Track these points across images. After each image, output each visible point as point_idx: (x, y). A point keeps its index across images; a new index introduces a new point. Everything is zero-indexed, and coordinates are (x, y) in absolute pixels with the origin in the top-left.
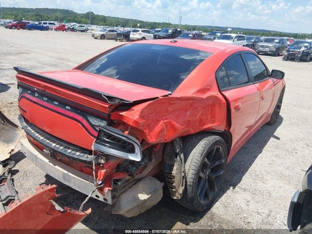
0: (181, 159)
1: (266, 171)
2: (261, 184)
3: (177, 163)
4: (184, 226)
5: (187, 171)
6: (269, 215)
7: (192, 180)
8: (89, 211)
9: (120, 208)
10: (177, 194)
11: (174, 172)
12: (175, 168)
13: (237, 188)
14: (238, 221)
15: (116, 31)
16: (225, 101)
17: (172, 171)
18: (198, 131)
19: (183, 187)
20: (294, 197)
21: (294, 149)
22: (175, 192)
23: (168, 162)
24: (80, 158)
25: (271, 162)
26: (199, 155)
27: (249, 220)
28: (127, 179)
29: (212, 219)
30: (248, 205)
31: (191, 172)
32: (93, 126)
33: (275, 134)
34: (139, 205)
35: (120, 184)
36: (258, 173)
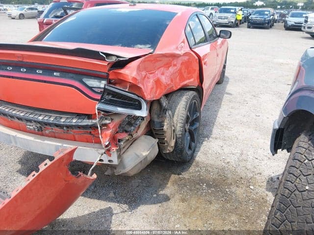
0: (170, 115)
1: (228, 121)
2: (227, 131)
3: (167, 119)
4: (176, 176)
5: (175, 125)
6: (242, 154)
7: (180, 133)
8: (95, 176)
9: (124, 168)
10: (169, 148)
11: (165, 128)
12: (165, 124)
13: (210, 139)
14: (220, 163)
15: (36, 9)
16: (197, 58)
17: (163, 127)
18: (179, 87)
19: (175, 140)
20: (274, 125)
21: (245, 101)
22: (167, 146)
23: (156, 120)
24: (80, 124)
25: (230, 114)
26: (184, 109)
27: (228, 160)
28: (127, 138)
29: (197, 166)
30: (223, 149)
31: (179, 125)
32: (91, 88)
33: (226, 91)
34: (141, 161)
35: (122, 143)
36: (222, 123)
